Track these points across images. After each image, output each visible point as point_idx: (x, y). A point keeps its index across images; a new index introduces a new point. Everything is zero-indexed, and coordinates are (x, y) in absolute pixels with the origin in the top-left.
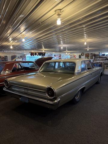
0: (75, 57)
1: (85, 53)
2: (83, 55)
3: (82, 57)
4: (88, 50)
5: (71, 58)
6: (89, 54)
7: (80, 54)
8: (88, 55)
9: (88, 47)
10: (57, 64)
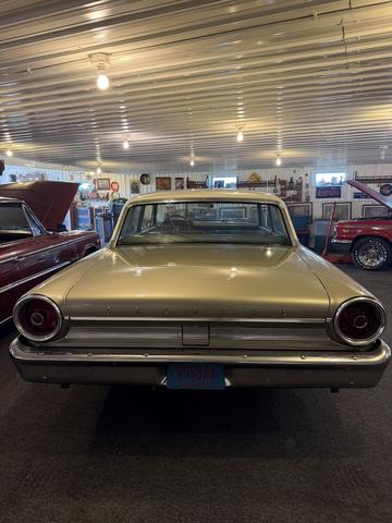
0: (115, 186)
1: (153, 177)
2: (148, 183)
3: (143, 188)
4: (192, 164)
5: (94, 191)
6: (169, 178)
7: (137, 178)
8: (166, 182)
9: (192, 155)
10: (149, 210)
